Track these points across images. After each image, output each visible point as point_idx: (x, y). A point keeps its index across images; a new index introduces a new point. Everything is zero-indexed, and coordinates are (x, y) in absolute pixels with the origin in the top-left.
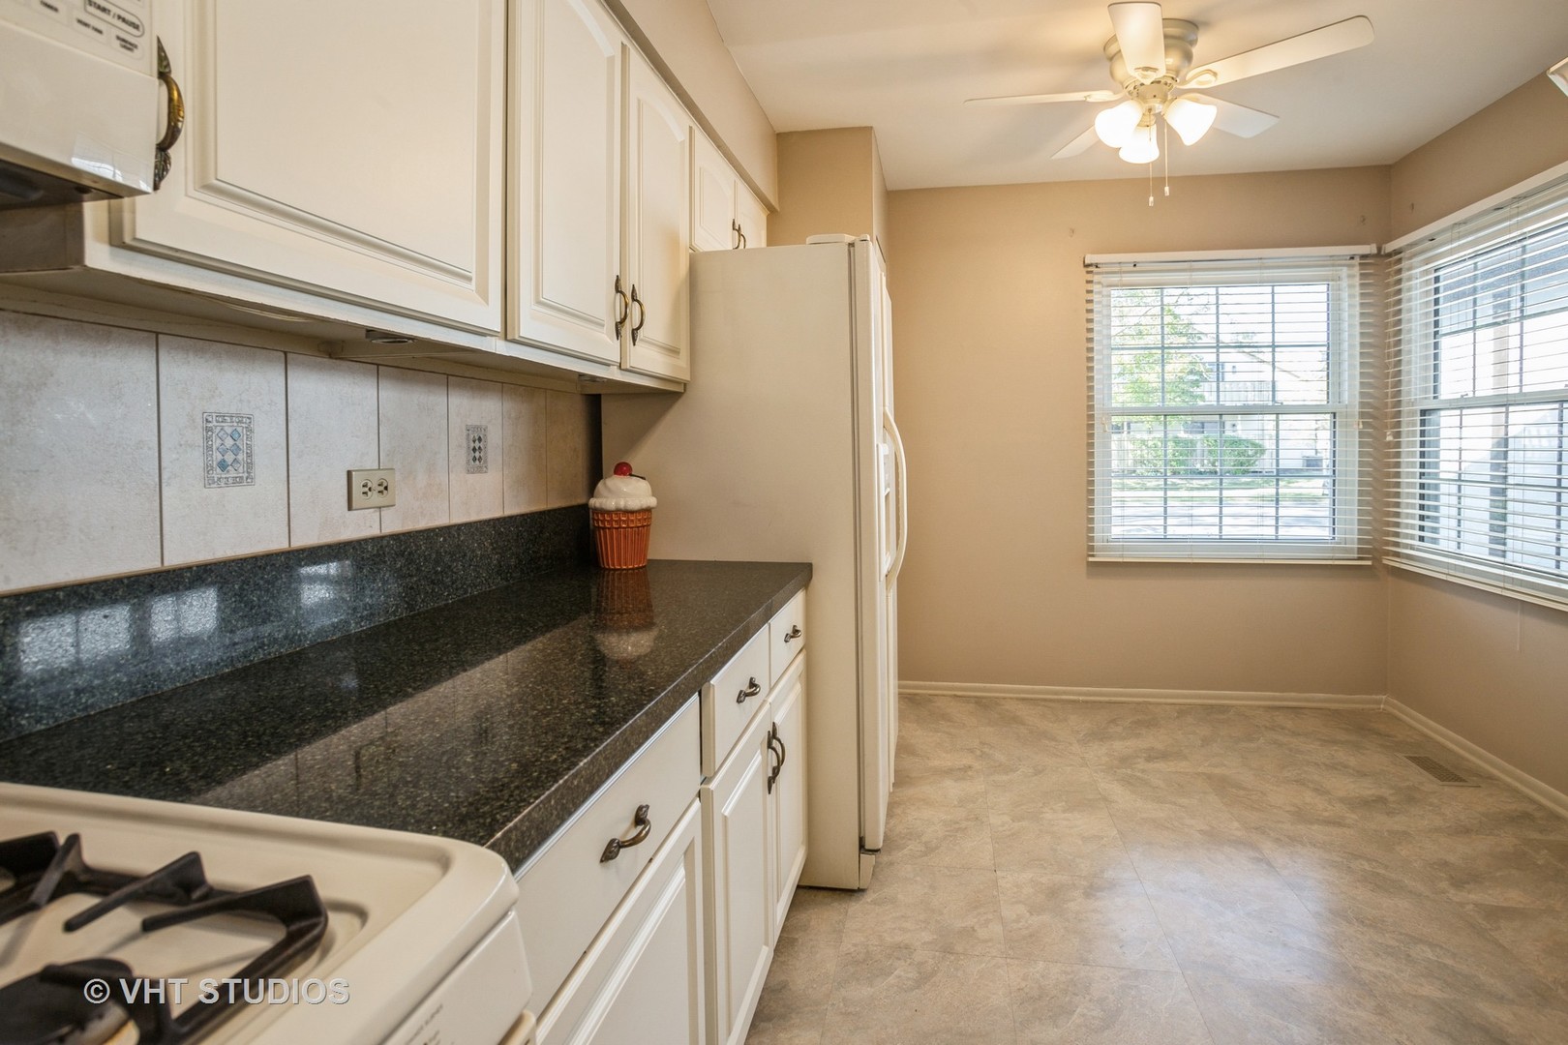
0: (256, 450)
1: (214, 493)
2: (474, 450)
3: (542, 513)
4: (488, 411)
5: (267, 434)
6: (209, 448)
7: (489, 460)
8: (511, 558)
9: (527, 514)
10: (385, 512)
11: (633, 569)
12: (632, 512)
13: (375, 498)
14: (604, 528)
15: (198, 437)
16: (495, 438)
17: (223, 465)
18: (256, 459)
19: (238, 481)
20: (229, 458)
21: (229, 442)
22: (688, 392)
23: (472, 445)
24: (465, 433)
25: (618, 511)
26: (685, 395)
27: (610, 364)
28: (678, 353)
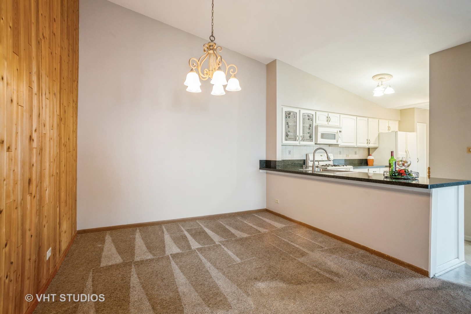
2: (355, 153)
4: (357, 150)
7: (357, 154)
9: (361, 159)
10: (348, 157)
12: (371, 159)
14: (368, 161)
15: (339, 152)
16: (357, 152)
19: (340, 155)
26: (378, 148)
27: (366, 146)
28: (376, 144)
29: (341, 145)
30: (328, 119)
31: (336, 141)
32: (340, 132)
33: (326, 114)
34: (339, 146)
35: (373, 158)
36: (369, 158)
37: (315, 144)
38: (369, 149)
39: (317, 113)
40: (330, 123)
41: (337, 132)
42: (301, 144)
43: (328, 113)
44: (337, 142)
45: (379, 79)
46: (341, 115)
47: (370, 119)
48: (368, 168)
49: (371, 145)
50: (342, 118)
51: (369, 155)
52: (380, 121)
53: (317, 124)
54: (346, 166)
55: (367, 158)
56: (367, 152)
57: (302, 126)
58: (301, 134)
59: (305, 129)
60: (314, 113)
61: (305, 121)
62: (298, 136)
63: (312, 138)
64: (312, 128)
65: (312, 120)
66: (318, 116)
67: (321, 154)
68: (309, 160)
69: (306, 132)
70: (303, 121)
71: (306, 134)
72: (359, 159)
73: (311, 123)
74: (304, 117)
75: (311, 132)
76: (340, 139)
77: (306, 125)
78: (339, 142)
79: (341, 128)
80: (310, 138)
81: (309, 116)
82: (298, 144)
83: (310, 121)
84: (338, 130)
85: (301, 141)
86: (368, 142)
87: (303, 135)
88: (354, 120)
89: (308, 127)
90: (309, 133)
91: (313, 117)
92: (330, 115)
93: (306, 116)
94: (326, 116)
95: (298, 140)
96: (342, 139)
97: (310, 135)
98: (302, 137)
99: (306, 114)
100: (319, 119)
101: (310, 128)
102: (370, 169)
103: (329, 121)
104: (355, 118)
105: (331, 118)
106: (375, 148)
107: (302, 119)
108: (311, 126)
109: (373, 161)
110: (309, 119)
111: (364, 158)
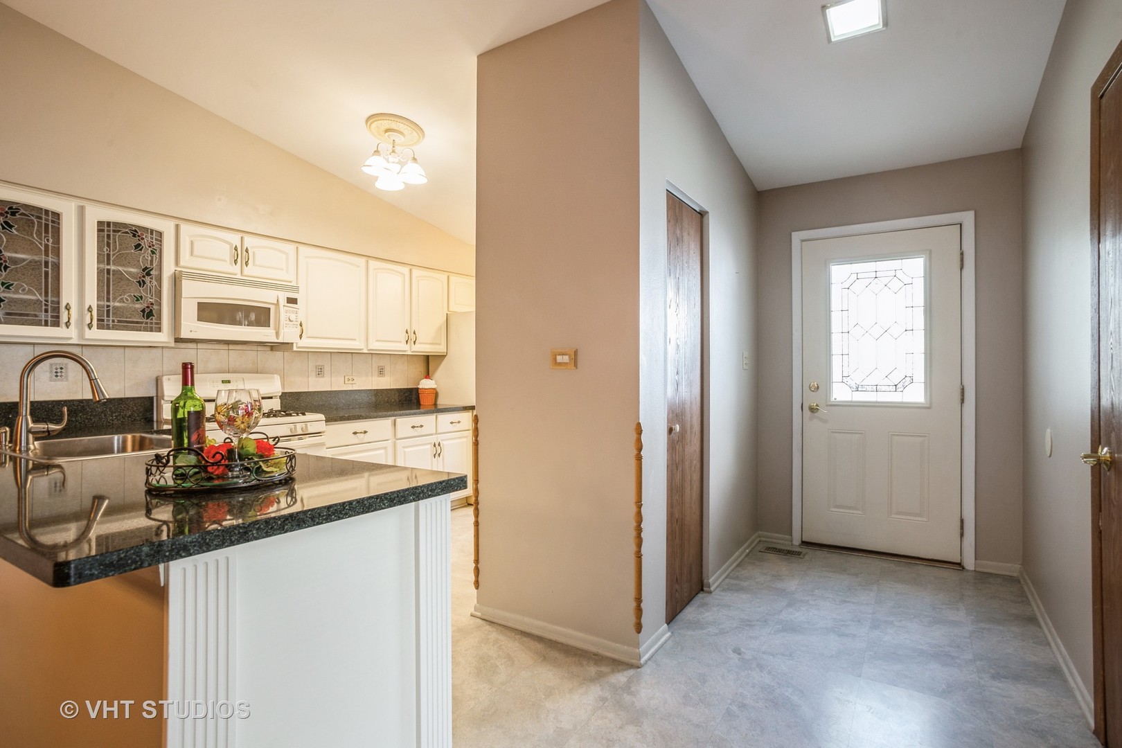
0: (325, 371)
1: (317, 379)
2: (380, 372)
3: (404, 388)
4: (385, 362)
5: (327, 369)
6: (316, 371)
7: (386, 374)
8: (392, 399)
9: (399, 388)
10: (353, 385)
11: (429, 404)
12: (427, 389)
13: (350, 382)
14: (421, 394)
15: (315, 369)
16: (387, 368)
17: (319, 374)
18: (324, 373)
19: (321, 377)
21: (320, 370)
22: (447, 355)
23: (380, 370)
24: (377, 368)
25: (423, 389)
27: (405, 351)
28: (440, 344)
29: (299, 345)
30: (241, 256)
31: (274, 331)
32: (292, 301)
33: (235, 239)
34: (295, 349)
35: (434, 386)
36: (426, 384)
37: (178, 340)
38: (428, 356)
39: (184, 228)
40: (247, 271)
41: (277, 304)
42: (88, 339)
43: (240, 235)
44: (277, 334)
45: (387, 131)
46: (301, 248)
47: (416, 272)
48: (393, 418)
49: (423, 348)
50: (305, 257)
51: (428, 376)
52: (453, 279)
53: (179, 269)
54: (304, 414)
55: (420, 386)
56: (419, 368)
57: (98, 269)
58: (92, 299)
59: (115, 282)
60: (166, 227)
61: (113, 250)
62: (68, 308)
63: (159, 317)
64: (154, 283)
65: (156, 251)
66: (192, 241)
67: (226, 376)
68: (166, 398)
69: (121, 295)
70: (105, 250)
71: (120, 302)
72: (392, 388)
73: (152, 261)
74: (109, 236)
75: (152, 296)
76: (291, 326)
77: (120, 269)
78: (288, 334)
79: (296, 289)
80: (147, 318)
81: (139, 236)
82: (71, 338)
83: (147, 254)
84: (283, 296)
85: (90, 326)
86: (411, 338)
87: (101, 303)
88: (358, 266)
89: (133, 277)
90: (141, 297)
91: (161, 241)
92: (249, 242)
93: (119, 233)
94: (231, 244)
95: (68, 324)
96: (301, 325)
97: (148, 307)
98: (98, 310)
99: (124, 228)
100: (196, 252)
101: (143, 280)
102: (399, 420)
103: (247, 263)
104: (362, 261)
105: (254, 253)
106: (441, 357)
107: (98, 242)
108: (148, 274)
109: (435, 394)
110: (139, 245)
111: (409, 387)
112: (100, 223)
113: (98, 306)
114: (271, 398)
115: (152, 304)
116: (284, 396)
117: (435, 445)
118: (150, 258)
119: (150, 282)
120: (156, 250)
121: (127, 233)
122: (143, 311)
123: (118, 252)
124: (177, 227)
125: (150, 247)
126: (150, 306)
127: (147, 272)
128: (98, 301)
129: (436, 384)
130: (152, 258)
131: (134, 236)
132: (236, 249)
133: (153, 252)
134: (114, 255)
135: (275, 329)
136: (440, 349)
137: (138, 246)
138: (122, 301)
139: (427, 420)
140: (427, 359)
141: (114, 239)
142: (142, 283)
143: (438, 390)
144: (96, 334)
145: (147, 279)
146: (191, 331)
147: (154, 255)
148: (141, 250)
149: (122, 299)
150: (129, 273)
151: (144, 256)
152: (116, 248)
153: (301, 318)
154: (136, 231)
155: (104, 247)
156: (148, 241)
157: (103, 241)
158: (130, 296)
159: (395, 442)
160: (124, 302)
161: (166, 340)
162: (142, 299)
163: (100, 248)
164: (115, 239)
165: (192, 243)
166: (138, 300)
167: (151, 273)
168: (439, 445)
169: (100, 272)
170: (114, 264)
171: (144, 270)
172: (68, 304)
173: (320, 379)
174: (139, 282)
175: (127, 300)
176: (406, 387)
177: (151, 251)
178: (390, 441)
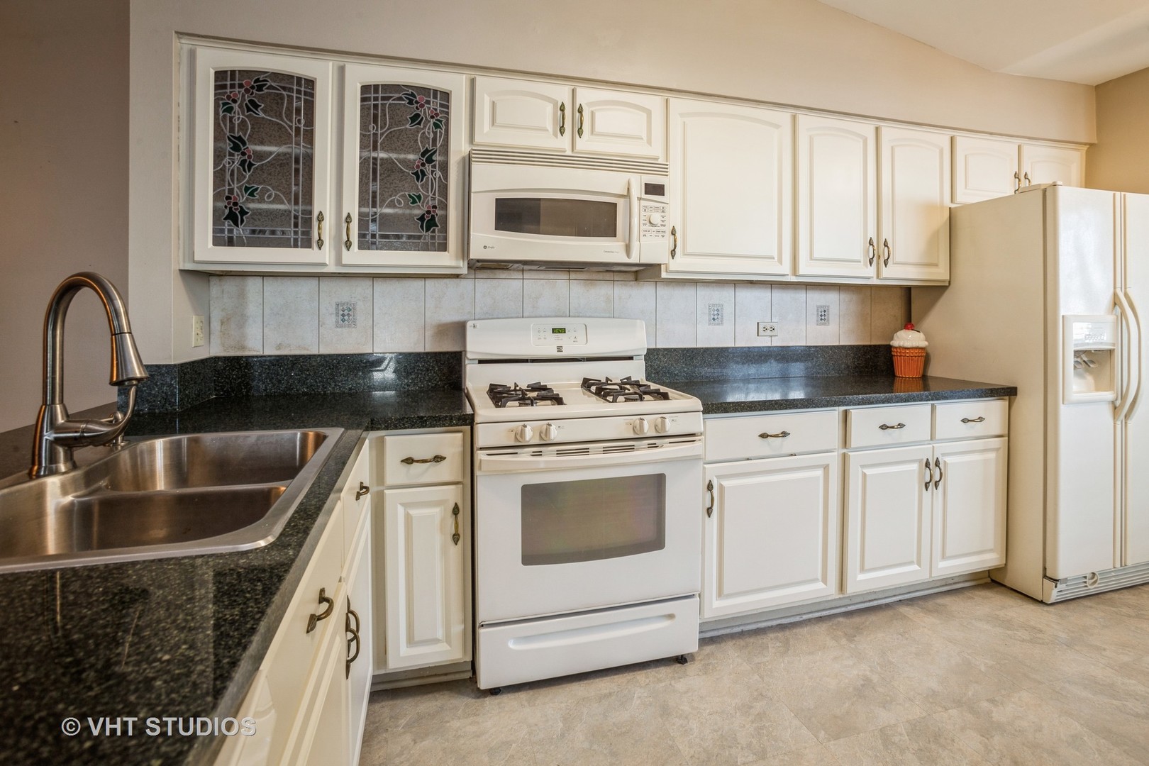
0: (724, 315)
1: (711, 327)
2: (821, 316)
3: (864, 346)
4: (831, 299)
5: (728, 310)
6: (710, 314)
7: (830, 319)
8: (842, 364)
9: (854, 346)
10: (773, 338)
11: (912, 378)
12: (908, 348)
13: (768, 333)
14: (897, 356)
15: (707, 311)
16: (834, 312)
17: (714, 319)
18: (724, 318)
19: (718, 324)
20: (716, 317)
21: (716, 312)
22: (951, 286)
23: (820, 314)
24: (816, 308)
25: (900, 347)
26: (950, 288)
27: (869, 278)
28: (936, 265)
29: (671, 268)
30: (570, 119)
31: (623, 244)
32: (655, 189)
33: (561, 92)
34: (664, 275)
35: (923, 344)
36: (907, 339)
37: (469, 263)
38: (910, 288)
39: (482, 82)
40: (580, 142)
41: (627, 196)
42: (346, 265)
43: (570, 85)
44: (628, 249)
46: (674, 100)
47: (890, 132)
48: (841, 409)
49: (902, 271)
50: (682, 115)
51: (909, 324)
52: (963, 142)
53: (475, 148)
55: (895, 343)
56: (894, 309)
57: (360, 158)
58: (352, 205)
59: (384, 176)
60: (454, 83)
61: (382, 128)
62: (321, 218)
63: (445, 229)
64: (439, 173)
65: (442, 123)
66: (494, 102)
67: (559, 323)
68: (469, 356)
69: (391, 196)
70: (371, 127)
71: (389, 206)
72: (842, 344)
73: (434, 140)
74: (376, 106)
75: (434, 194)
76: (655, 234)
77: (393, 156)
78: (648, 249)
79: (663, 169)
80: (428, 230)
81: (417, 102)
82: (324, 265)
83: (428, 129)
84: (638, 183)
85: (348, 245)
86: (879, 252)
87: (365, 210)
88: (777, 126)
89: (407, 167)
90: (419, 197)
91: (447, 107)
92: (586, 95)
93: (391, 101)
94: (554, 102)
95: (320, 243)
96: (673, 233)
97: (428, 212)
98: (360, 220)
99: (396, 92)
100: (498, 120)
101: (422, 171)
102: (857, 413)
103: (580, 132)
104: (784, 117)
105: (592, 113)
106: (936, 291)
107: (361, 116)
108: (430, 160)
109: (925, 356)
110: (418, 116)
111: (873, 343)
112: (365, 89)
113: (361, 214)
114: (631, 358)
115: (434, 207)
116: (652, 356)
117: (927, 465)
118: (432, 135)
119: (432, 172)
120: (441, 121)
121: (400, 99)
122: (422, 218)
123: (388, 129)
124: (473, 82)
125: (432, 117)
126: (432, 210)
127: (428, 156)
128: (360, 207)
129: (926, 340)
130: (435, 134)
131: (411, 102)
132: (562, 109)
133: (436, 126)
134: (382, 134)
135: (624, 241)
136: (939, 273)
137: (415, 118)
138: (392, 205)
139: (914, 414)
140: (908, 293)
141: (383, 110)
142: (420, 175)
143: (929, 351)
144: (358, 258)
145: (428, 168)
146: (485, 247)
147: (438, 130)
148: (419, 123)
149: (392, 201)
150: (404, 162)
151: (424, 133)
152: (385, 124)
153: (675, 219)
154: (412, 95)
155: (370, 124)
156: (429, 108)
157: (369, 114)
158: (403, 196)
159: (844, 455)
160: (395, 207)
161: (453, 263)
162: (420, 199)
163: (364, 126)
164: (385, 110)
165: (494, 104)
166: (414, 202)
167: (434, 158)
168: (937, 464)
169: (364, 163)
170: (383, 149)
171: (423, 155)
172: (321, 212)
173: (717, 327)
174: (416, 174)
175: (399, 203)
176: (868, 343)
177: (434, 124)
178: (836, 453)
